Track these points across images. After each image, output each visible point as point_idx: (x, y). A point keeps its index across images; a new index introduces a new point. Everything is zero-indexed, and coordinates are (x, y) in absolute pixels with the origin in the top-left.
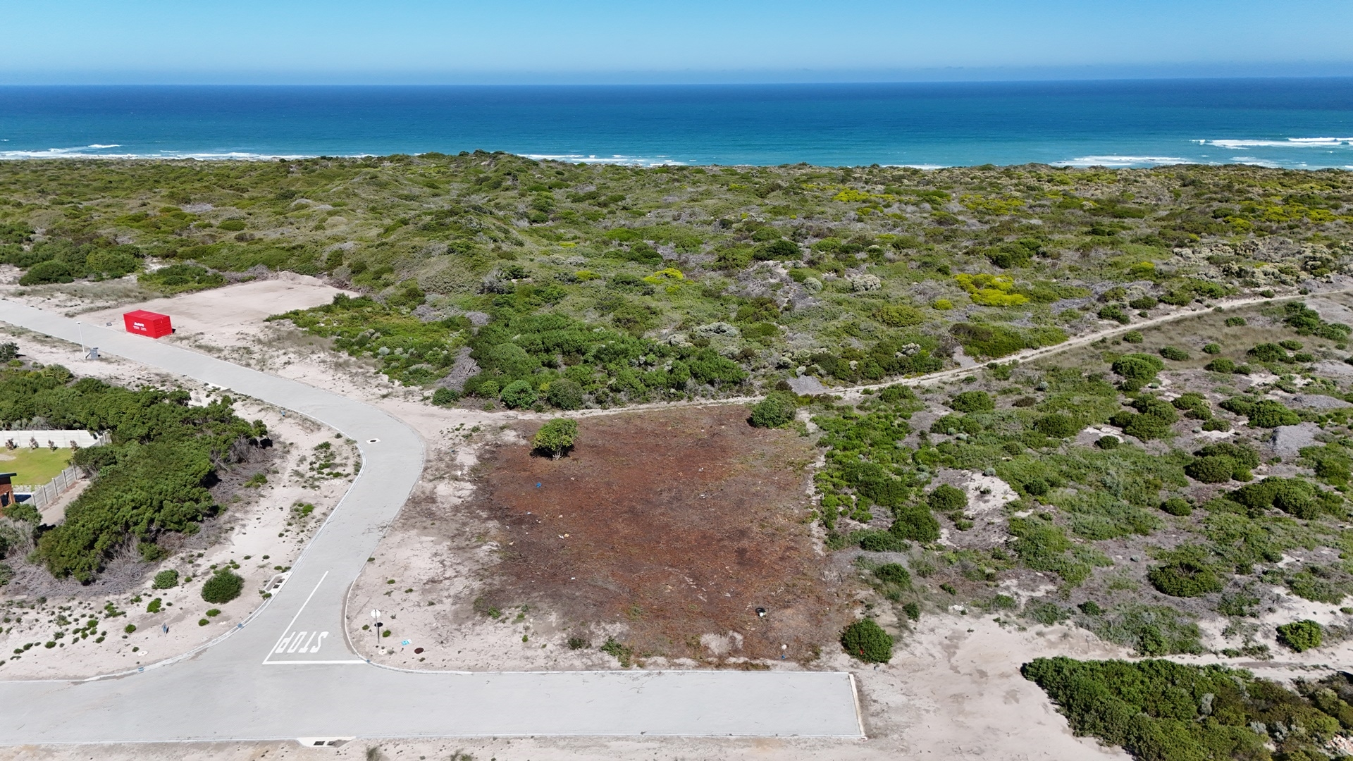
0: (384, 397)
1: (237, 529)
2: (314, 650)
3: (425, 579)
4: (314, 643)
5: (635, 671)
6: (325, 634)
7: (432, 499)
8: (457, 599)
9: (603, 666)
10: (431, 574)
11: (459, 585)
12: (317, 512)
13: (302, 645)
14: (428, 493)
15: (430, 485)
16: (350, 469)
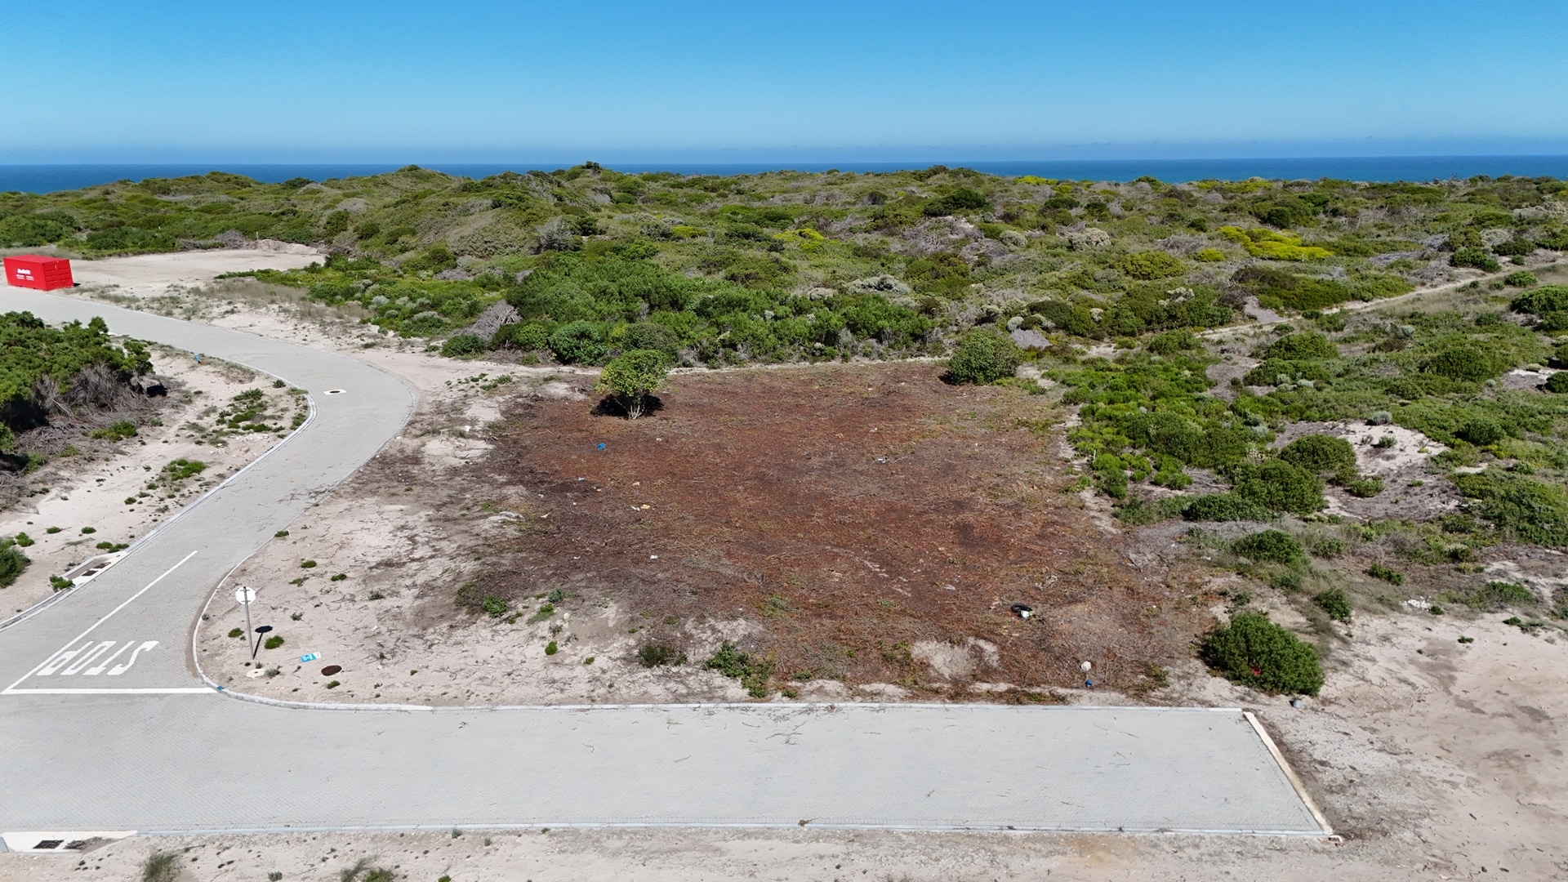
0: (367, 346)
1: (54, 492)
2: (118, 670)
3: (373, 561)
4: (122, 660)
5: (778, 704)
6: (149, 645)
7: (416, 459)
8: (428, 588)
9: (709, 695)
10: (387, 555)
11: (435, 569)
12: (207, 475)
13: (95, 664)
14: (409, 452)
15: (417, 442)
16: (286, 423)
